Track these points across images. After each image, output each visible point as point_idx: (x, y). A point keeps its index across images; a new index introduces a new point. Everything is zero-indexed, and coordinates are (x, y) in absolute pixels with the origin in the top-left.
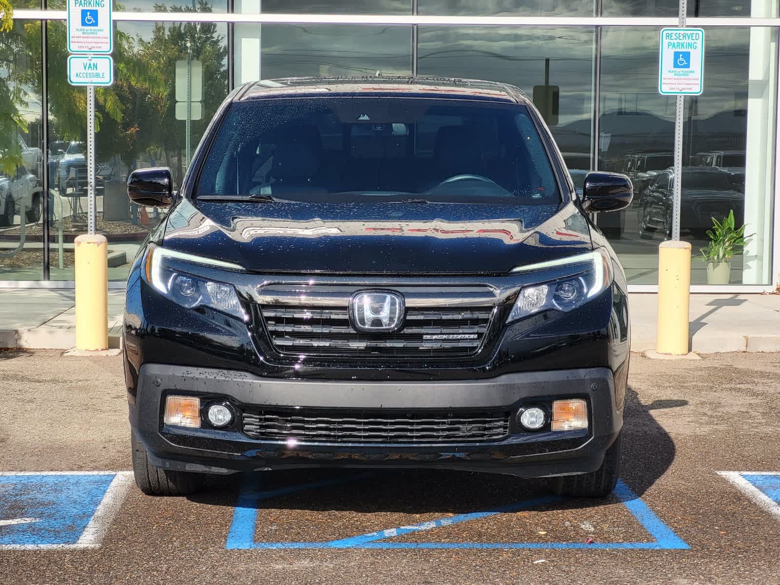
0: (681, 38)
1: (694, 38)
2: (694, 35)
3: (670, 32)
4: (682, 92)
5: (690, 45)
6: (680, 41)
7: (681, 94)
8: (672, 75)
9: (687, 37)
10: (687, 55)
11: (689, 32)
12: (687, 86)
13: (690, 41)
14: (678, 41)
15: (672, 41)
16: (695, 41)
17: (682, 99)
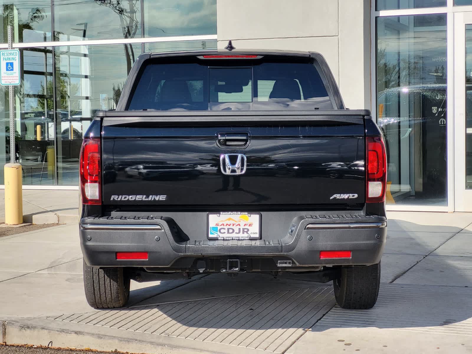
0: (9, 55)
1: (15, 55)
2: (15, 53)
3: (4, 52)
4: (11, 84)
5: (13, 59)
6: (9, 57)
7: (11, 85)
8: (6, 75)
9: (11, 54)
10: (12, 64)
11: (12, 52)
12: (12, 81)
13: (13, 56)
14: (8, 57)
15: (5, 57)
16: (15, 56)
17: (11, 87)
